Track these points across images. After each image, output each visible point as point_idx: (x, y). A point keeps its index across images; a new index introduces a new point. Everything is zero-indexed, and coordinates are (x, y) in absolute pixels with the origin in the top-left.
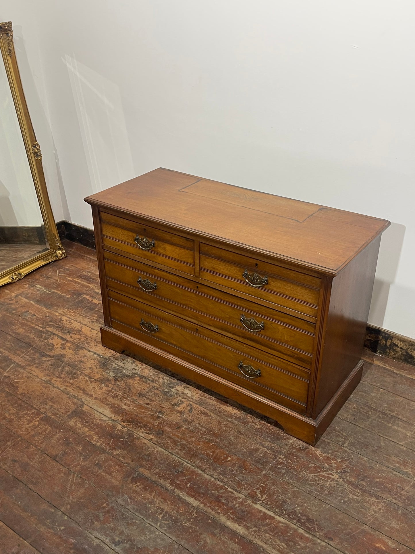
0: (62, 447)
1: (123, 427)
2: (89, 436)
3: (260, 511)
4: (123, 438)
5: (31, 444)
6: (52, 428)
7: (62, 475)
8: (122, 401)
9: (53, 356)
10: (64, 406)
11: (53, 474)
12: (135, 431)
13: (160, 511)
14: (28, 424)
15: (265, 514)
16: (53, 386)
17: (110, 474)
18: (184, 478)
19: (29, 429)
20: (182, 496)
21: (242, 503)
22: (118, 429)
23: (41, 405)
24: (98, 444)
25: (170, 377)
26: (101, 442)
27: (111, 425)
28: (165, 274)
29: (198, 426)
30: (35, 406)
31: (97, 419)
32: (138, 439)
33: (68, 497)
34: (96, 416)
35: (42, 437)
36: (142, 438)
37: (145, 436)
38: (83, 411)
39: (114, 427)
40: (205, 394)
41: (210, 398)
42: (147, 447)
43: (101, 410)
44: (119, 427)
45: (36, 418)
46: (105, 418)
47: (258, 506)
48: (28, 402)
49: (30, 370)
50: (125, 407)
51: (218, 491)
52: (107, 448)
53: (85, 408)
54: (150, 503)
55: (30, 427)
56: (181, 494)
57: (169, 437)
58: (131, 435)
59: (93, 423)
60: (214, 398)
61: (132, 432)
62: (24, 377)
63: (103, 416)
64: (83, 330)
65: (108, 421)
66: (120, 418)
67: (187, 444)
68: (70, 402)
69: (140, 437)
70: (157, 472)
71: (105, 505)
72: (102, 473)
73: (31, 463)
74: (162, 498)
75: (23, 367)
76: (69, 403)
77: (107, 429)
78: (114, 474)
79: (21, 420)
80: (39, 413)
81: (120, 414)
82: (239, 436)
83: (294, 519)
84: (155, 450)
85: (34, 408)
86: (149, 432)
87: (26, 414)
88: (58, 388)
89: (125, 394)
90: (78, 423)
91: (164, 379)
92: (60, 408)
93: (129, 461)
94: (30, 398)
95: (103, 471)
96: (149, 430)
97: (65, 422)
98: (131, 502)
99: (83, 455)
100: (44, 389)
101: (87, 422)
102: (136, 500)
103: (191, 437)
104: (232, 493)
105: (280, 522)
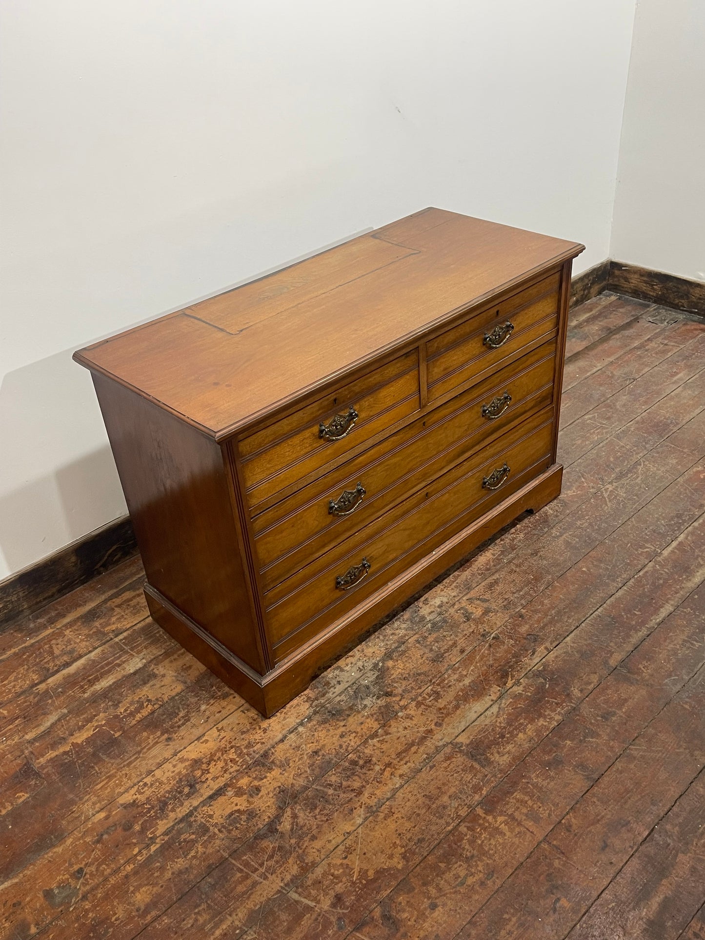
0: (566, 771)
1: (518, 683)
2: (538, 731)
3: (672, 552)
4: (544, 685)
5: (560, 822)
6: (516, 791)
7: (632, 766)
8: (450, 686)
9: (281, 809)
10: (455, 775)
11: (631, 779)
12: (529, 669)
13: (688, 645)
14: (502, 834)
15: (675, 548)
16: (388, 799)
17: (626, 700)
18: (625, 616)
19: (517, 830)
20: (658, 620)
21: (662, 566)
22: (523, 691)
23: (445, 817)
24: (559, 718)
25: (394, 620)
26: (553, 714)
27: (511, 700)
28: (372, 451)
29: (519, 595)
30: (450, 828)
31: (496, 721)
32: (545, 666)
33: (678, 754)
34: (487, 723)
35: (541, 805)
36: (544, 660)
37: (540, 656)
38: (471, 743)
39: (517, 697)
40: (445, 581)
41: (456, 578)
42: (564, 655)
43: (472, 716)
44: (518, 689)
45: (488, 821)
46: (495, 709)
47: (666, 553)
48: (436, 842)
49: (323, 851)
50: (467, 681)
51: (644, 585)
52: (567, 706)
53: (463, 739)
54: (675, 654)
55: (511, 830)
56: (654, 621)
57: (543, 628)
58: (538, 674)
59: (505, 728)
60: (456, 573)
61: (530, 672)
62: (345, 861)
63: (487, 712)
64: (193, 757)
65: (502, 705)
66: (495, 688)
67: (556, 609)
68: (445, 765)
69: (542, 662)
70: (616, 645)
71: (687, 707)
72: (624, 710)
73: (609, 817)
74: (665, 641)
75: (306, 869)
76: (446, 768)
77: (520, 707)
78: (624, 696)
79: (490, 849)
80: (472, 818)
81: (485, 689)
82: (540, 556)
83: (679, 528)
84: (572, 645)
85: (456, 828)
86: (529, 652)
87: (472, 842)
88: (395, 791)
89: (431, 681)
90: (504, 749)
91: (399, 628)
92: (460, 781)
93: (595, 679)
94: (420, 841)
95: (621, 709)
96: (527, 650)
97: (501, 771)
98: (676, 675)
99: (585, 737)
100: (395, 816)
101: (503, 736)
102: (671, 669)
103: (542, 604)
104: (647, 572)
105: (686, 538)
